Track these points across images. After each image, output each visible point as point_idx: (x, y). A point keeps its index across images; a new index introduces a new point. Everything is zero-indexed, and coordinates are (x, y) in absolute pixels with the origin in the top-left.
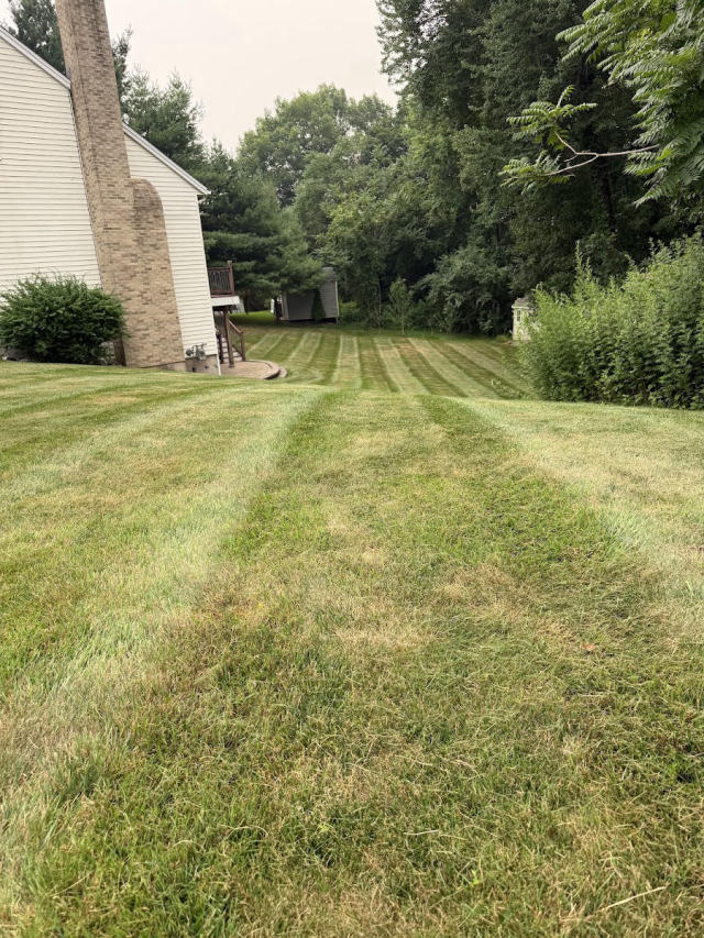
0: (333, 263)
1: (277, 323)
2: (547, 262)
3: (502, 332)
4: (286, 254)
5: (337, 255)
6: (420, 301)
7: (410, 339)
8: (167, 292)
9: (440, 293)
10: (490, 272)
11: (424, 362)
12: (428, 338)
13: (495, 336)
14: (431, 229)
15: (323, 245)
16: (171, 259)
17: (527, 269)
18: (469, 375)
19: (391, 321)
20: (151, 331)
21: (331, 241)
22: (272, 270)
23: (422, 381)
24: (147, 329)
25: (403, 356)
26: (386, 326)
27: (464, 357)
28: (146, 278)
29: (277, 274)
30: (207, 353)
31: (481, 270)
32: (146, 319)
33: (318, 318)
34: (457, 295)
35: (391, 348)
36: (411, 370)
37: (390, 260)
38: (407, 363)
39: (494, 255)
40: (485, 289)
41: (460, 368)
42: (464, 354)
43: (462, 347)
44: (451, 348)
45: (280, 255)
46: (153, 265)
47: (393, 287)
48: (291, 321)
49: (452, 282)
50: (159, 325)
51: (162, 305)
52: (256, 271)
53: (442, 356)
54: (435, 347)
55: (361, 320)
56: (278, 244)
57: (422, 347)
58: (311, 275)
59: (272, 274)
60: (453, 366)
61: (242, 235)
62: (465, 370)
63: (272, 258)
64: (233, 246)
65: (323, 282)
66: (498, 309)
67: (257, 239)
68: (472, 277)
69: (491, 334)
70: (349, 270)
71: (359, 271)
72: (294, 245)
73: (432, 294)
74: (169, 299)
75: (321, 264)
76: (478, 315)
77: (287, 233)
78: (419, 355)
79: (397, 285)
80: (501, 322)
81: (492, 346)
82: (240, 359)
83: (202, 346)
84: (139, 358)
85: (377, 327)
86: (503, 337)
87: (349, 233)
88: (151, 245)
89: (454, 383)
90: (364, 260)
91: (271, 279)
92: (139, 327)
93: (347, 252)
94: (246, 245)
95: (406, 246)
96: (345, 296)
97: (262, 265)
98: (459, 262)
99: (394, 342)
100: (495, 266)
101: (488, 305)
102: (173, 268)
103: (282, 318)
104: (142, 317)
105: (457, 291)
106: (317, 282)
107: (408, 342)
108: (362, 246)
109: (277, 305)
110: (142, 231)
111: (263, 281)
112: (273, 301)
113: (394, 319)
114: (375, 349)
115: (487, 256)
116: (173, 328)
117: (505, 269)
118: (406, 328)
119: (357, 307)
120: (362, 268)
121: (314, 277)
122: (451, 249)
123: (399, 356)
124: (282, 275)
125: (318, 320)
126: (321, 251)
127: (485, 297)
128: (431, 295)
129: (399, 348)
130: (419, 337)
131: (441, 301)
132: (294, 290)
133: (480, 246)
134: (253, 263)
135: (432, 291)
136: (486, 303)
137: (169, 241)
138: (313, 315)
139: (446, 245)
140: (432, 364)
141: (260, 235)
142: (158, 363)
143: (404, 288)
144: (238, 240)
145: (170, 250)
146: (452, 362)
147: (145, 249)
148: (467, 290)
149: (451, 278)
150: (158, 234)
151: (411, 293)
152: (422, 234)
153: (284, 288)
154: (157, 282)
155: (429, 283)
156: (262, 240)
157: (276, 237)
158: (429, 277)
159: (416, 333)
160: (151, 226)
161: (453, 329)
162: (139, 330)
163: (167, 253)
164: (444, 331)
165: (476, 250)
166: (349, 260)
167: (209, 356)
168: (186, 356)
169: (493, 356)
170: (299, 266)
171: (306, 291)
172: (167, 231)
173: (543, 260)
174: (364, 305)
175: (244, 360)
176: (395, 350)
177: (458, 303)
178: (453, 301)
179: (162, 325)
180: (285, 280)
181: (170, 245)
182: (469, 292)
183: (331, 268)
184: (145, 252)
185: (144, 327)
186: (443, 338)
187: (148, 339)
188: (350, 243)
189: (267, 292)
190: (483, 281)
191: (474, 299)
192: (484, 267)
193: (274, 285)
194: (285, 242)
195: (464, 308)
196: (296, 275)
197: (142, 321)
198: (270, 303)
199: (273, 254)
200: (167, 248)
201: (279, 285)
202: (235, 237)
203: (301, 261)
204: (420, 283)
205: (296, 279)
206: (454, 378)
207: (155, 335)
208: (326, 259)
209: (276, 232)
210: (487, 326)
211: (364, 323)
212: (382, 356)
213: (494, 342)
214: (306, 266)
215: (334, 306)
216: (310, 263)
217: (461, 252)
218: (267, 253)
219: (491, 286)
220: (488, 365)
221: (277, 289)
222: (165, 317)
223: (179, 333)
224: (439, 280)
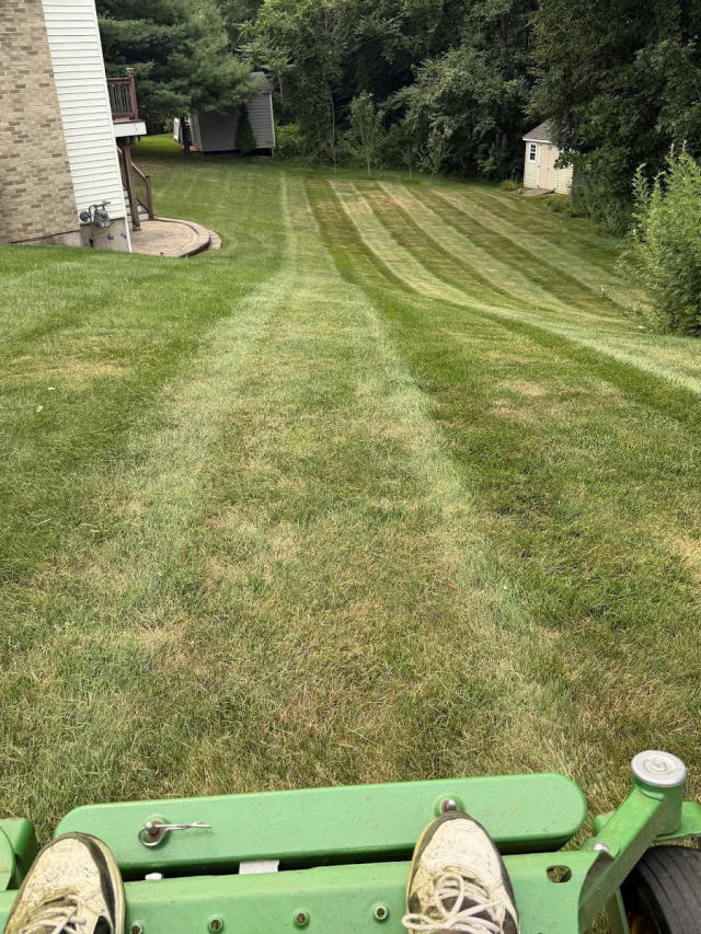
0: (267, 67)
1: (184, 156)
2: (580, 77)
3: (508, 176)
4: (199, 52)
5: (273, 56)
6: (393, 125)
7: (381, 184)
8: (50, 123)
9: (422, 116)
10: (495, 85)
11: (409, 221)
12: (407, 183)
13: (500, 181)
14: (406, 20)
15: (252, 38)
16: (55, 70)
17: (551, 85)
18: (478, 244)
19: (350, 155)
20: (28, 185)
21: (262, 33)
22: (177, 76)
23: (414, 254)
24: (23, 182)
25: (377, 212)
26: (342, 163)
27: (462, 214)
28: (17, 101)
29: (185, 82)
30: (111, 216)
31: (480, 84)
32: (21, 165)
33: (246, 148)
34: (446, 118)
35: (356, 198)
36: (394, 236)
37: (347, 64)
38: (385, 224)
39: (498, 62)
40: (486, 112)
41: (461, 231)
42: (461, 209)
43: (458, 197)
44: (442, 200)
45: (189, 53)
46: (26, 80)
47: (355, 105)
48: (206, 153)
49: (438, 100)
50: (40, 174)
51: (44, 144)
52: (154, 77)
53: (431, 212)
54: (418, 198)
55: (307, 153)
56: (186, 38)
57: (400, 196)
58: (234, 84)
59: (179, 82)
60: (450, 228)
61: (133, 22)
62: (470, 236)
63: (178, 57)
64: (121, 39)
65: (253, 95)
66: (504, 141)
67: (155, 28)
68: (468, 93)
69: (494, 179)
70: (290, 78)
71: (304, 81)
72: (209, 38)
73: (410, 116)
74: (54, 134)
75: (248, 67)
76: (475, 149)
77: (199, 18)
78: (398, 208)
79: (360, 103)
80: (508, 160)
81: (498, 196)
82: (146, 216)
83: (103, 206)
84: (11, 228)
85: (331, 163)
86: (511, 183)
87: (289, 24)
88: (24, 48)
89: (460, 257)
90: (311, 64)
91: (177, 90)
92: (8, 179)
93: (286, 50)
94: (139, 38)
95: (372, 43)
96: (283, 116)
97: (162, 69)
98: (449, 71)
99: (359, 188)
100: (498, 78)
101: (490, 136)
102: (58, 84)
103: (192, 148)
104: (12, 163)
105: (446, 113)
106: (244, 96)
107: (379, 189)
108: (309, 41)
109: (184, 129)
110: (9, 25)
111: (166, 92)
112: (177, 121)
113: (353, 151)
114: (335, 199)
115: (487, 63)
116: (61, 179)
117: (514, 82)
118: (372, 165)
119: (302, 133)
120: (308, 74)
121: (240, 87)
122: (438, 49)
123: (371, 212)
124: (194, 84)
125: (246, 152)
126: (248, 48)
127: (486, 123)
128: (408, 118)
129: (367, 197)
130: (392, 180)
131: (425, 128)
132: (212, 107)
133: (479, 47)
134: (150, 64)
135: (411, 112)
136: (487, 133)
137: (50, 40)
138: (237, 143)
139: (428, 46)
140: (420, 225)
141: (158, 22)
142: (41, 235)
143: (370, 106)
144: (126, 31)
145: (53, 55)
146: (448, 222)
147: (14, 53)
148: (459, 111)
149: (438, 94)
150: (34, 29)
151: (381, 113)
152: (395, 26)
153: (196, 104)
154: (35, 108)
155: (404, 100)
156: (163, 29)
157: (183, 26)
158: (405, 91)
159: (387, 174)
160: (20, 15)
161: (441, 169)
162: (11, 183)
163: (48, 62)
164: (427, 172)
165: (473, 53)
166: (289, 63)
167: (113, 220)
168: (81, 221)
169: (501, 211)
170: (218, 71)
171: (227, 108)
172: (48, 25)
173: (575, 76)
174: (310, 130)
175: (151, 218)
176: (363, 201)
177: (448, 132)
178: (440, 127)
179: (44, 175)
180: (198, 92)
181: (51, 47)
182: (464, 116)
183: (262, 73)
184: (15, 59)
185: (18, 178)
186: (426, 182)
187: (24, 197)
188: (291, 37)
189: (170, 108)
190: (483, 100)
191: (471, 127)
192: (484, 79)
193: (181, 98)
194: (197, 34)
195: (457, 138)
196: (213, 85)
197: (14, 169)
198: (172, 125)
199: (179, 51)
200: (47, 52)
201: (188, 98)
202: (123, 24)
203: (219, 64)
204: (391, 100)
205: (214, 90)
206: (459, 248)
207: (34, 190)
208: (256, 60)
209: (182, 18)
210: (488, 166)
211: (311, 158)
212: (348, 212)
213: (498, 190)
214: (228, 71)
215: (268, 132)
216: (232, 66)
217: (452, 55)
218: (169, 51)
219: (494, 107)
220: (501, 227)
221: (186, 104)
222: (48, 161)
223: (69, 186)
224: (421, 95)
